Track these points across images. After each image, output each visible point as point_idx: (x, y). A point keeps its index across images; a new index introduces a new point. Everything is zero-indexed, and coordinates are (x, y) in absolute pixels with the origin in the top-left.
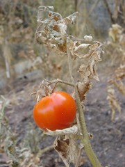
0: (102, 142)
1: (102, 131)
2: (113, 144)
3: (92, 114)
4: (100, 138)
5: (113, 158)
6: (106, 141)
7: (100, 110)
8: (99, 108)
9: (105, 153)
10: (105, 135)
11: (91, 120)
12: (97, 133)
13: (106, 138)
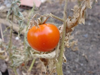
0: (91, 41)
1: (94, 34)
2: (97, 44)
3: (92, 22)
4: (91, 38)
5: (94, 53)
6: (94, 41)
7: (98, 21)
8: (98, 19)
9: (91, 48)
10: (95, 38)
11: (90, 26)
12: (91, 34)
13: (94, 39)
